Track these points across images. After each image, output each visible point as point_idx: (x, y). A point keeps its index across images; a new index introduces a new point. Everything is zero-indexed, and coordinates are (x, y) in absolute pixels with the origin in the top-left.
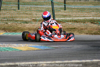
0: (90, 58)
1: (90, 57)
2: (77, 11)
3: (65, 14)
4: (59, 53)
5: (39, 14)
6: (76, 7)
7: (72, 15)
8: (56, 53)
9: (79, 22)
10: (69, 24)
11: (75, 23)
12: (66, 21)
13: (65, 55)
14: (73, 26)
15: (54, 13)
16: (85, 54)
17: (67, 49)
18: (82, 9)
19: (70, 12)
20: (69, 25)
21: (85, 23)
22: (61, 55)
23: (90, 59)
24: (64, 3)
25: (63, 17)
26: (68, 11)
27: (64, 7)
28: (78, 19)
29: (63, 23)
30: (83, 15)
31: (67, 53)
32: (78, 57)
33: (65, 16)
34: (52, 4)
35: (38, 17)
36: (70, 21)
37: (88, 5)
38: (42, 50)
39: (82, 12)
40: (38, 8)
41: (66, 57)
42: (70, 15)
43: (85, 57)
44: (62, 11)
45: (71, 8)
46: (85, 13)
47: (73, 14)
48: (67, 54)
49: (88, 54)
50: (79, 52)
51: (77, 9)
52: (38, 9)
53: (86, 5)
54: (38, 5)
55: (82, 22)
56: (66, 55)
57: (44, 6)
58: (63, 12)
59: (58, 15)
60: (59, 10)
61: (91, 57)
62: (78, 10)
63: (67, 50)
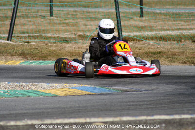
0: (190, 110)
1: (190, 108)
2: (165, 19)
3: (141, 24)
4: (129, 102)
5: (91, 25)
6: (163, 11)
7: (155, 26)
8: (124, 100)
9: (169, 40)
10: (149, 43)
11: (161, 42)
12: (143, 38)
13: (140, 105)
14: (158, 47)
15: (119, 22)
16: (179, 103)
17: (145, 93)
18: (174, 16)
19: (151, 21)
20: (149, 46)
21: (181, 41)
22: (133, 105)
23: (190, 112)
24: (139, 3)
25: (137, 31)
26: (147, 18)
27: (139, 10)
28: (167, 35)
29: (138, 42)
30: (176, 26)
31: (144, 101)
32: (166, 108)
33: (141, 28)
34: (116, 6)
35: (89, 31)
36: (152, 39)
37: (187, 6)
38: (95, 95)
39: (175, 21)
40: (89, 12)
41: (142, 108)
42: (151, 27)
43: (180, 109)
44: (135, 18)
45: (154, 13)
46: (180, 23)
47: (157, 24)
48: (146, 103)
49: (186, 103)
50: (168, 99)
51: (166, 16)
52: (88, 14)
53: (183, 7)
54: (88, 7)
55: (174, 41)
56: (143, 105)
57: (101, 10)
58: (137, 21)
59: (128, 26)
60: (130, 16)
61: (192, 108)
62: (168, 17)
63: (145, 96)
